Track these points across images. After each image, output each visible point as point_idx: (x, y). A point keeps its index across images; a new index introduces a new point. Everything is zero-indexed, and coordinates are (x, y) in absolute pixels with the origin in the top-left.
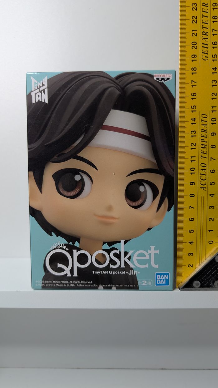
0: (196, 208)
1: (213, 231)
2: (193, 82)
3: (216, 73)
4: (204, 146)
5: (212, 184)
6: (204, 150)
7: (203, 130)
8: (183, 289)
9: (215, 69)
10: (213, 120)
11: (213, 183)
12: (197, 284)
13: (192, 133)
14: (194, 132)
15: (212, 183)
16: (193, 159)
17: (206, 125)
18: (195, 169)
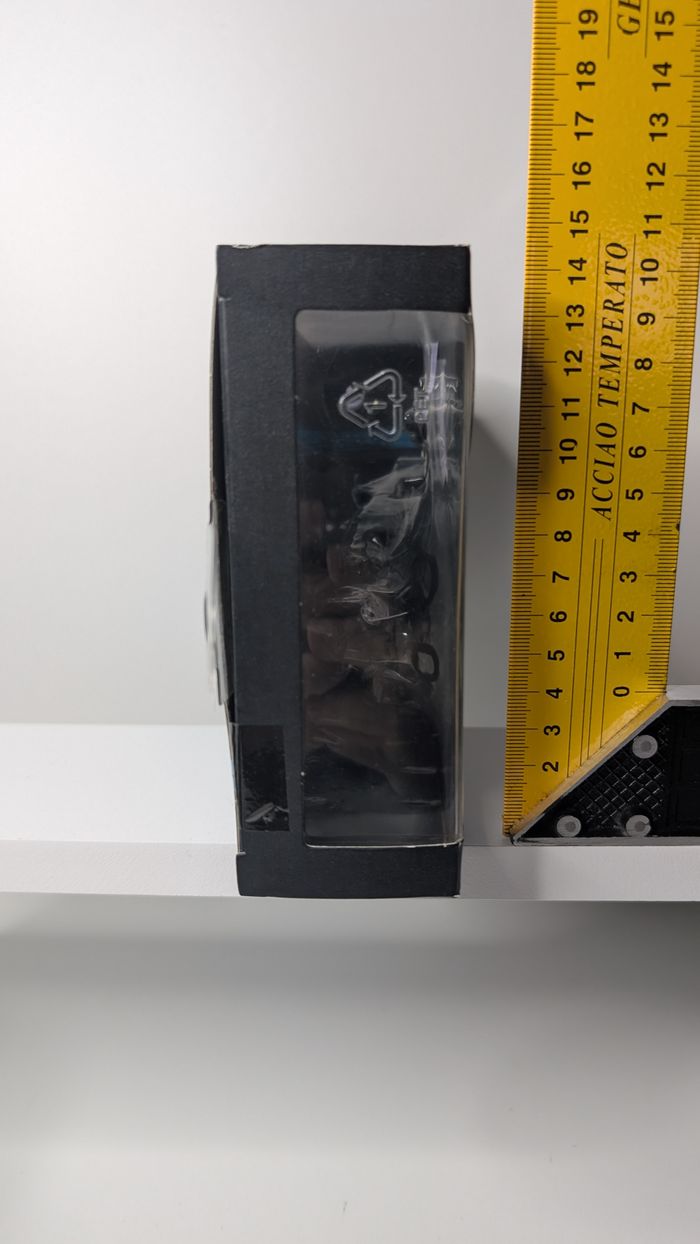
0: (574, 579)
1: (629, 654)
2: (580, 119)
3: (668, 85)
4: (611, 363)
5: (633, 498)
6: (610, 375)
7: (609, 305)
8: (524, 841)
9: (662, 70)
10: (646, 265)
11: (637, 495)
12: (571, 827)
13: (570, 315)
14: (579, 311)
15: (635, 494)
16: (572, 407)
17: (623, 284)
18: (575, 443)
